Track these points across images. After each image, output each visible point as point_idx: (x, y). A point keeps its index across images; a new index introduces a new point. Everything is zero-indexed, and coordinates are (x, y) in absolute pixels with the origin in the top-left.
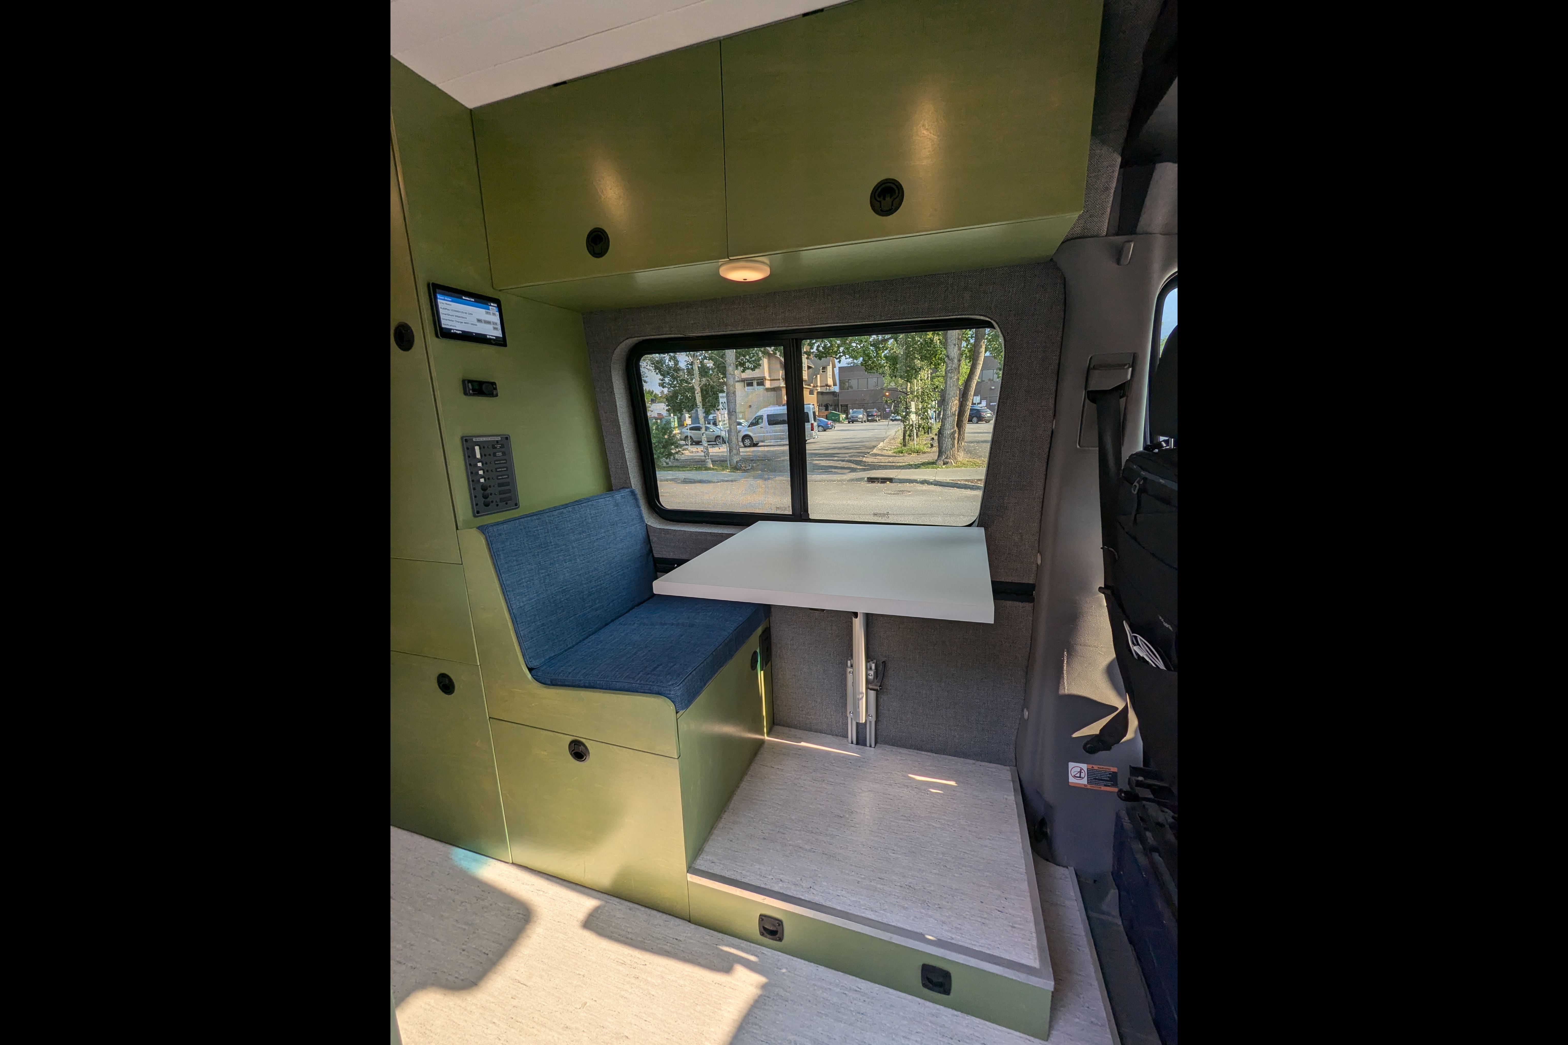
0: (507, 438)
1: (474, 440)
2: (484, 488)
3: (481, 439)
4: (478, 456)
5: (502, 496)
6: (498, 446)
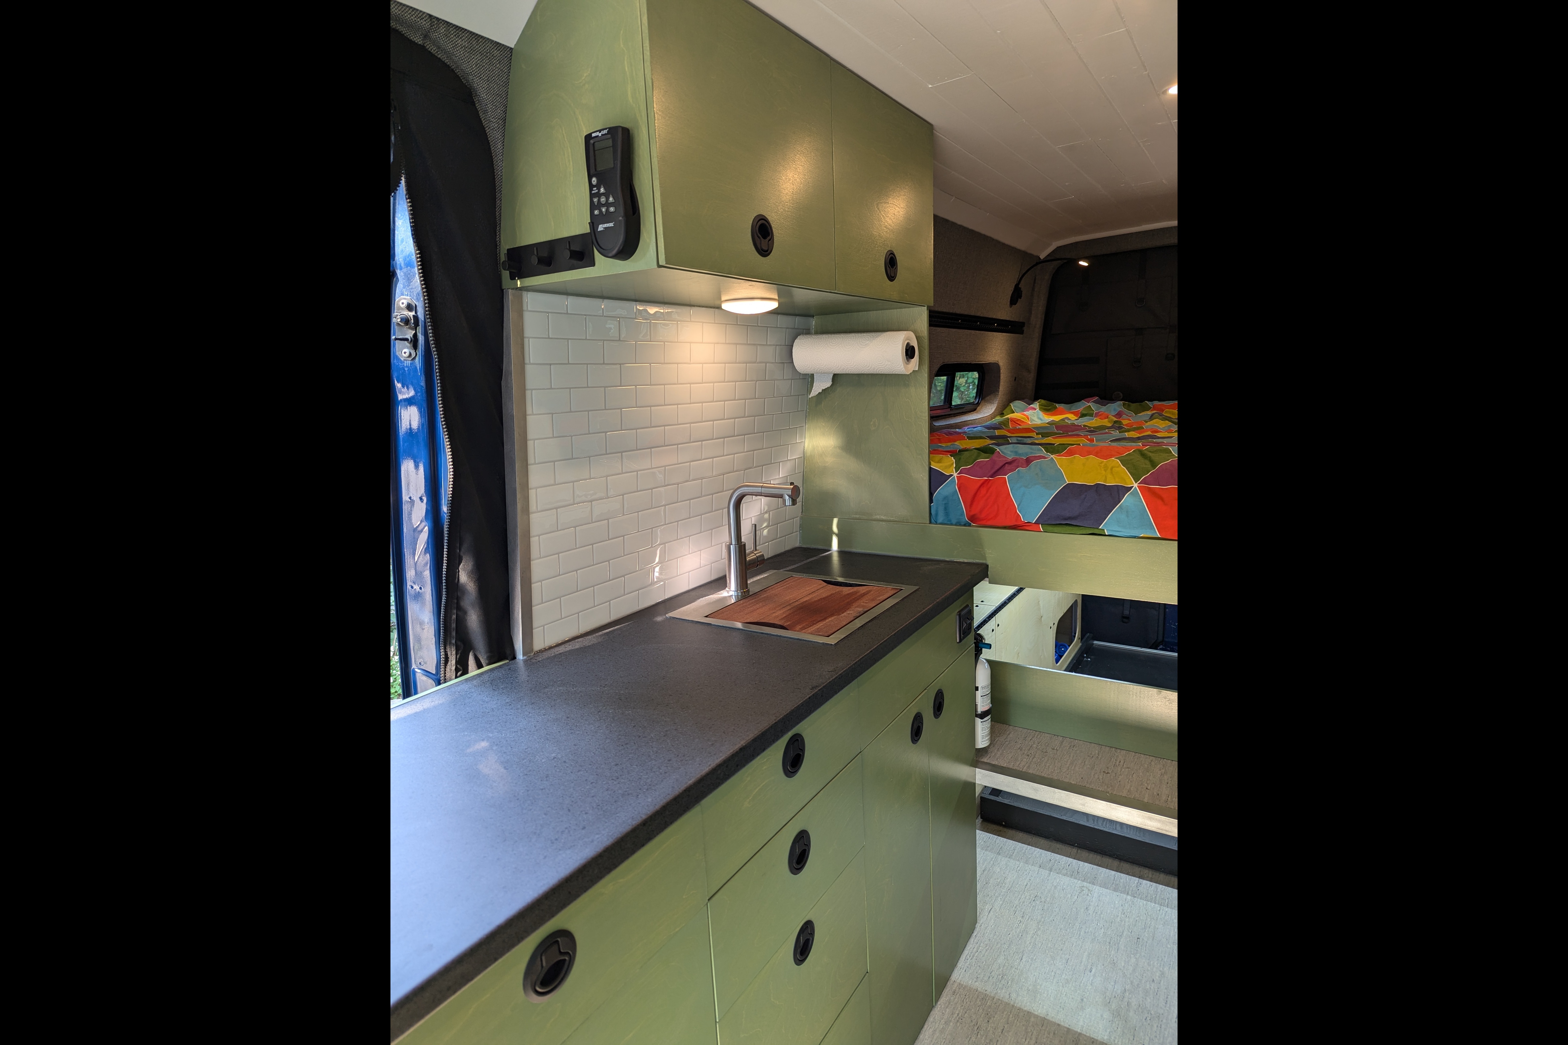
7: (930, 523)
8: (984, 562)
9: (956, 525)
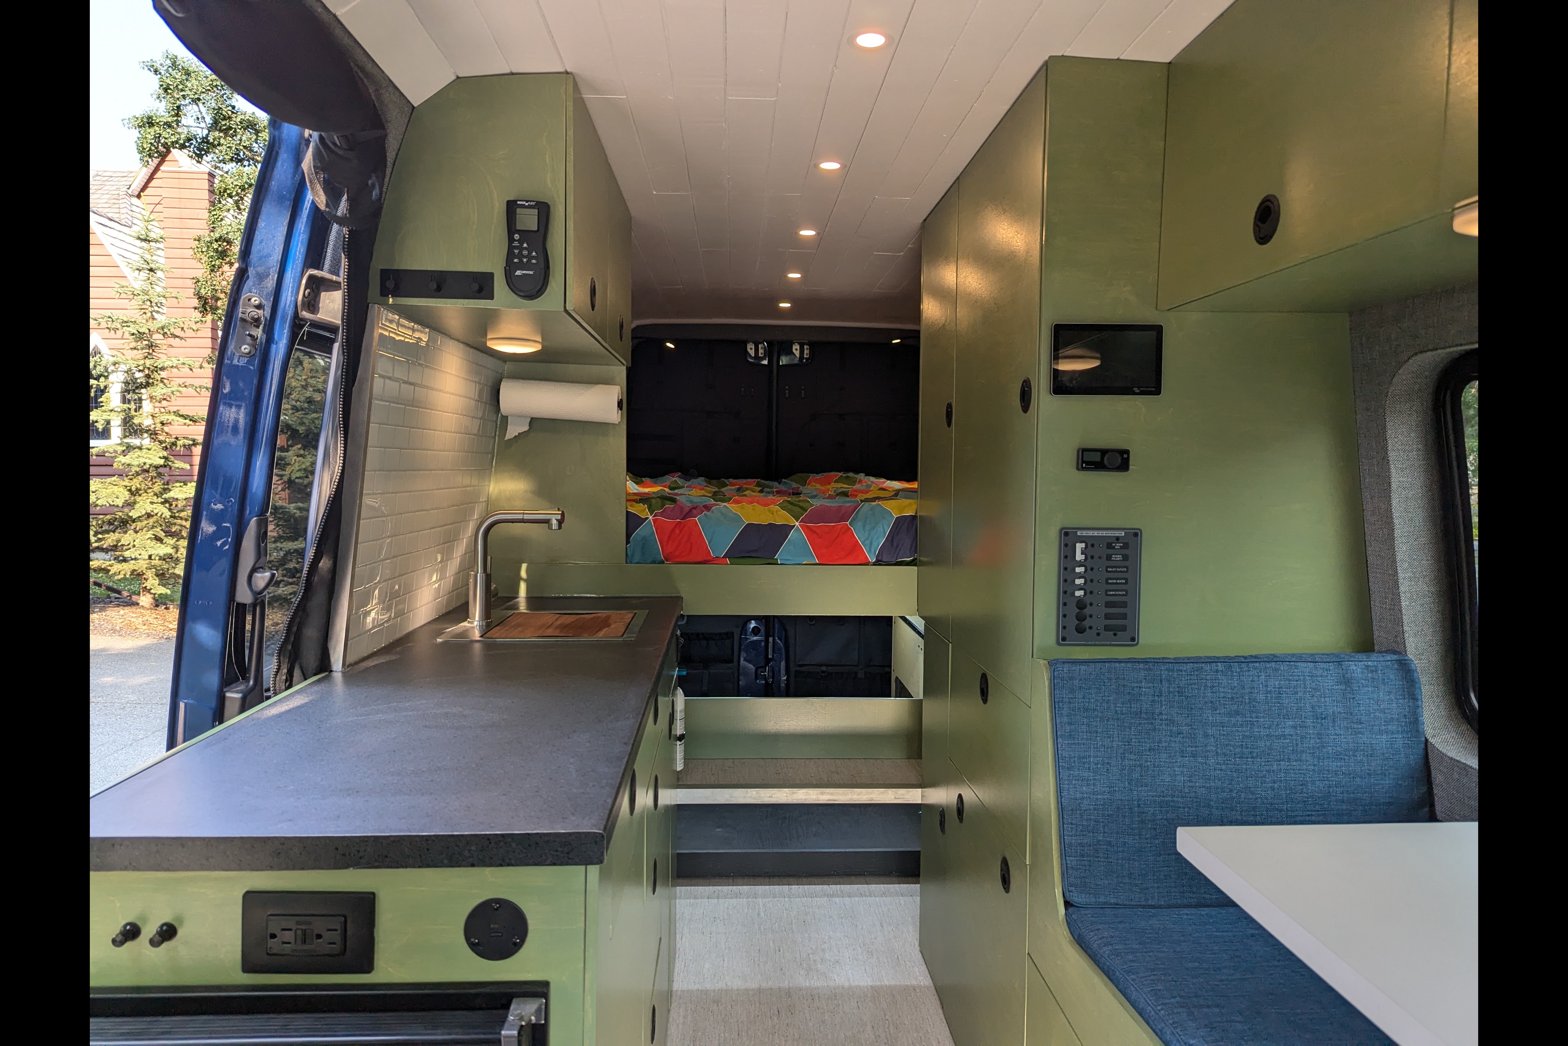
0: (1136, 535)
1: (1079, 533)
2: (1081, 604)
3: (1090, 533)
4: (1079, 557)
5: (1109, 622)
6: (1118, 546)
7: (626, 563)
8: (678, 595)
9: (651, 563)
